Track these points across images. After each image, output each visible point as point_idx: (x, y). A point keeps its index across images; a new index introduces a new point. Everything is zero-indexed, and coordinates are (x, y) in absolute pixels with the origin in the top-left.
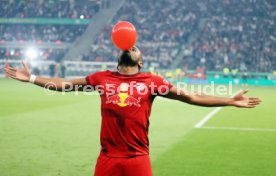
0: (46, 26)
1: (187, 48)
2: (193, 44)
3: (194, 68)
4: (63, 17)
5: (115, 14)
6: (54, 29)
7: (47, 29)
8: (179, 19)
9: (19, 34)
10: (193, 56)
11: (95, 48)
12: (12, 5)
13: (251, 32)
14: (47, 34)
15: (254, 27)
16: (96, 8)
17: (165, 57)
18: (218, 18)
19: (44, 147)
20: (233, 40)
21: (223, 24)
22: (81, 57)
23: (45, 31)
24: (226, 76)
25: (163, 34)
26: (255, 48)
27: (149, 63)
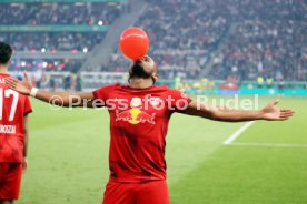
0: (61, 34)
1: (217, 56)
2: (224, 51)
3: (226, 78)
4: (80, 23)
5: (137, 19)
6: (70, 37)
7: (62, 37)
8: (207, 24)
9: (31, 43)
10: (224, 64)
11: (115, 57)
12: (22, 11)
13: (288, 37)
14: (62, 42)
15: (290, 31)
16: (116, 13)
17: (192, 66)
18: (250, 22)
19: (54, 169)
20: (267, 46)
21: (256, 28)
22: (99, 68)
23: (60, 39)
24: (260, 86)
25: (190, 41)
26: (291, 54)
27: (175, 72)
